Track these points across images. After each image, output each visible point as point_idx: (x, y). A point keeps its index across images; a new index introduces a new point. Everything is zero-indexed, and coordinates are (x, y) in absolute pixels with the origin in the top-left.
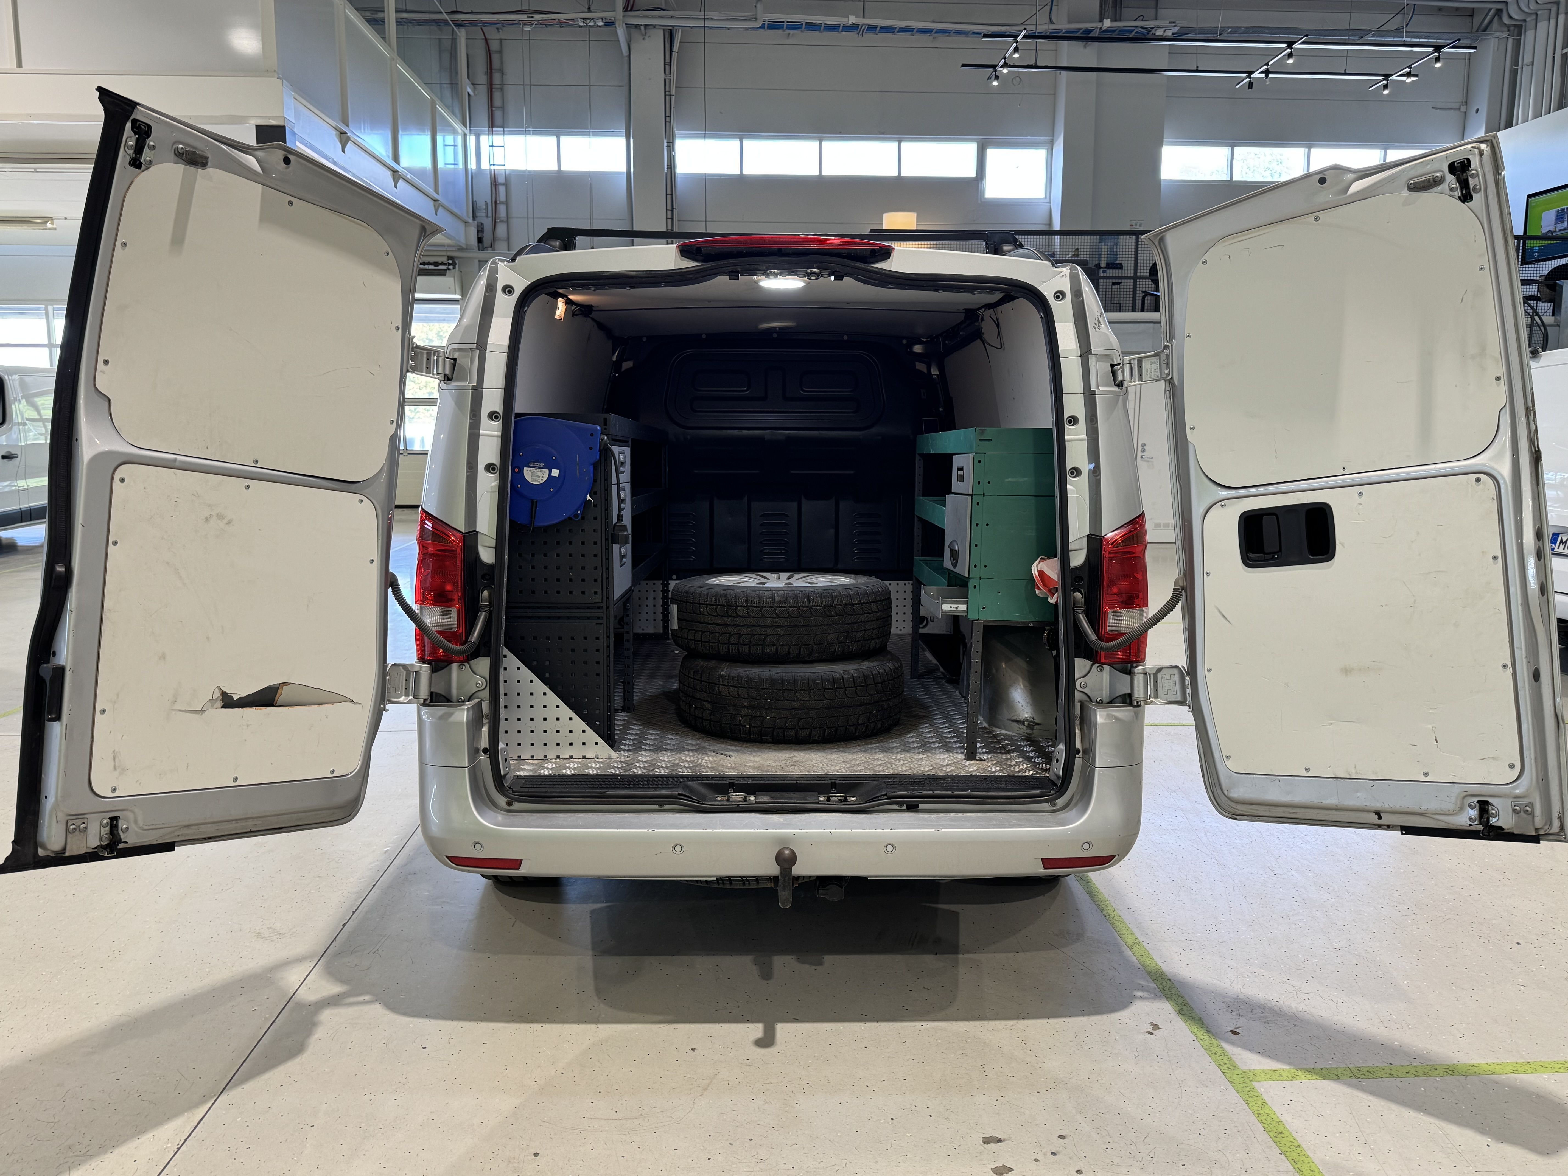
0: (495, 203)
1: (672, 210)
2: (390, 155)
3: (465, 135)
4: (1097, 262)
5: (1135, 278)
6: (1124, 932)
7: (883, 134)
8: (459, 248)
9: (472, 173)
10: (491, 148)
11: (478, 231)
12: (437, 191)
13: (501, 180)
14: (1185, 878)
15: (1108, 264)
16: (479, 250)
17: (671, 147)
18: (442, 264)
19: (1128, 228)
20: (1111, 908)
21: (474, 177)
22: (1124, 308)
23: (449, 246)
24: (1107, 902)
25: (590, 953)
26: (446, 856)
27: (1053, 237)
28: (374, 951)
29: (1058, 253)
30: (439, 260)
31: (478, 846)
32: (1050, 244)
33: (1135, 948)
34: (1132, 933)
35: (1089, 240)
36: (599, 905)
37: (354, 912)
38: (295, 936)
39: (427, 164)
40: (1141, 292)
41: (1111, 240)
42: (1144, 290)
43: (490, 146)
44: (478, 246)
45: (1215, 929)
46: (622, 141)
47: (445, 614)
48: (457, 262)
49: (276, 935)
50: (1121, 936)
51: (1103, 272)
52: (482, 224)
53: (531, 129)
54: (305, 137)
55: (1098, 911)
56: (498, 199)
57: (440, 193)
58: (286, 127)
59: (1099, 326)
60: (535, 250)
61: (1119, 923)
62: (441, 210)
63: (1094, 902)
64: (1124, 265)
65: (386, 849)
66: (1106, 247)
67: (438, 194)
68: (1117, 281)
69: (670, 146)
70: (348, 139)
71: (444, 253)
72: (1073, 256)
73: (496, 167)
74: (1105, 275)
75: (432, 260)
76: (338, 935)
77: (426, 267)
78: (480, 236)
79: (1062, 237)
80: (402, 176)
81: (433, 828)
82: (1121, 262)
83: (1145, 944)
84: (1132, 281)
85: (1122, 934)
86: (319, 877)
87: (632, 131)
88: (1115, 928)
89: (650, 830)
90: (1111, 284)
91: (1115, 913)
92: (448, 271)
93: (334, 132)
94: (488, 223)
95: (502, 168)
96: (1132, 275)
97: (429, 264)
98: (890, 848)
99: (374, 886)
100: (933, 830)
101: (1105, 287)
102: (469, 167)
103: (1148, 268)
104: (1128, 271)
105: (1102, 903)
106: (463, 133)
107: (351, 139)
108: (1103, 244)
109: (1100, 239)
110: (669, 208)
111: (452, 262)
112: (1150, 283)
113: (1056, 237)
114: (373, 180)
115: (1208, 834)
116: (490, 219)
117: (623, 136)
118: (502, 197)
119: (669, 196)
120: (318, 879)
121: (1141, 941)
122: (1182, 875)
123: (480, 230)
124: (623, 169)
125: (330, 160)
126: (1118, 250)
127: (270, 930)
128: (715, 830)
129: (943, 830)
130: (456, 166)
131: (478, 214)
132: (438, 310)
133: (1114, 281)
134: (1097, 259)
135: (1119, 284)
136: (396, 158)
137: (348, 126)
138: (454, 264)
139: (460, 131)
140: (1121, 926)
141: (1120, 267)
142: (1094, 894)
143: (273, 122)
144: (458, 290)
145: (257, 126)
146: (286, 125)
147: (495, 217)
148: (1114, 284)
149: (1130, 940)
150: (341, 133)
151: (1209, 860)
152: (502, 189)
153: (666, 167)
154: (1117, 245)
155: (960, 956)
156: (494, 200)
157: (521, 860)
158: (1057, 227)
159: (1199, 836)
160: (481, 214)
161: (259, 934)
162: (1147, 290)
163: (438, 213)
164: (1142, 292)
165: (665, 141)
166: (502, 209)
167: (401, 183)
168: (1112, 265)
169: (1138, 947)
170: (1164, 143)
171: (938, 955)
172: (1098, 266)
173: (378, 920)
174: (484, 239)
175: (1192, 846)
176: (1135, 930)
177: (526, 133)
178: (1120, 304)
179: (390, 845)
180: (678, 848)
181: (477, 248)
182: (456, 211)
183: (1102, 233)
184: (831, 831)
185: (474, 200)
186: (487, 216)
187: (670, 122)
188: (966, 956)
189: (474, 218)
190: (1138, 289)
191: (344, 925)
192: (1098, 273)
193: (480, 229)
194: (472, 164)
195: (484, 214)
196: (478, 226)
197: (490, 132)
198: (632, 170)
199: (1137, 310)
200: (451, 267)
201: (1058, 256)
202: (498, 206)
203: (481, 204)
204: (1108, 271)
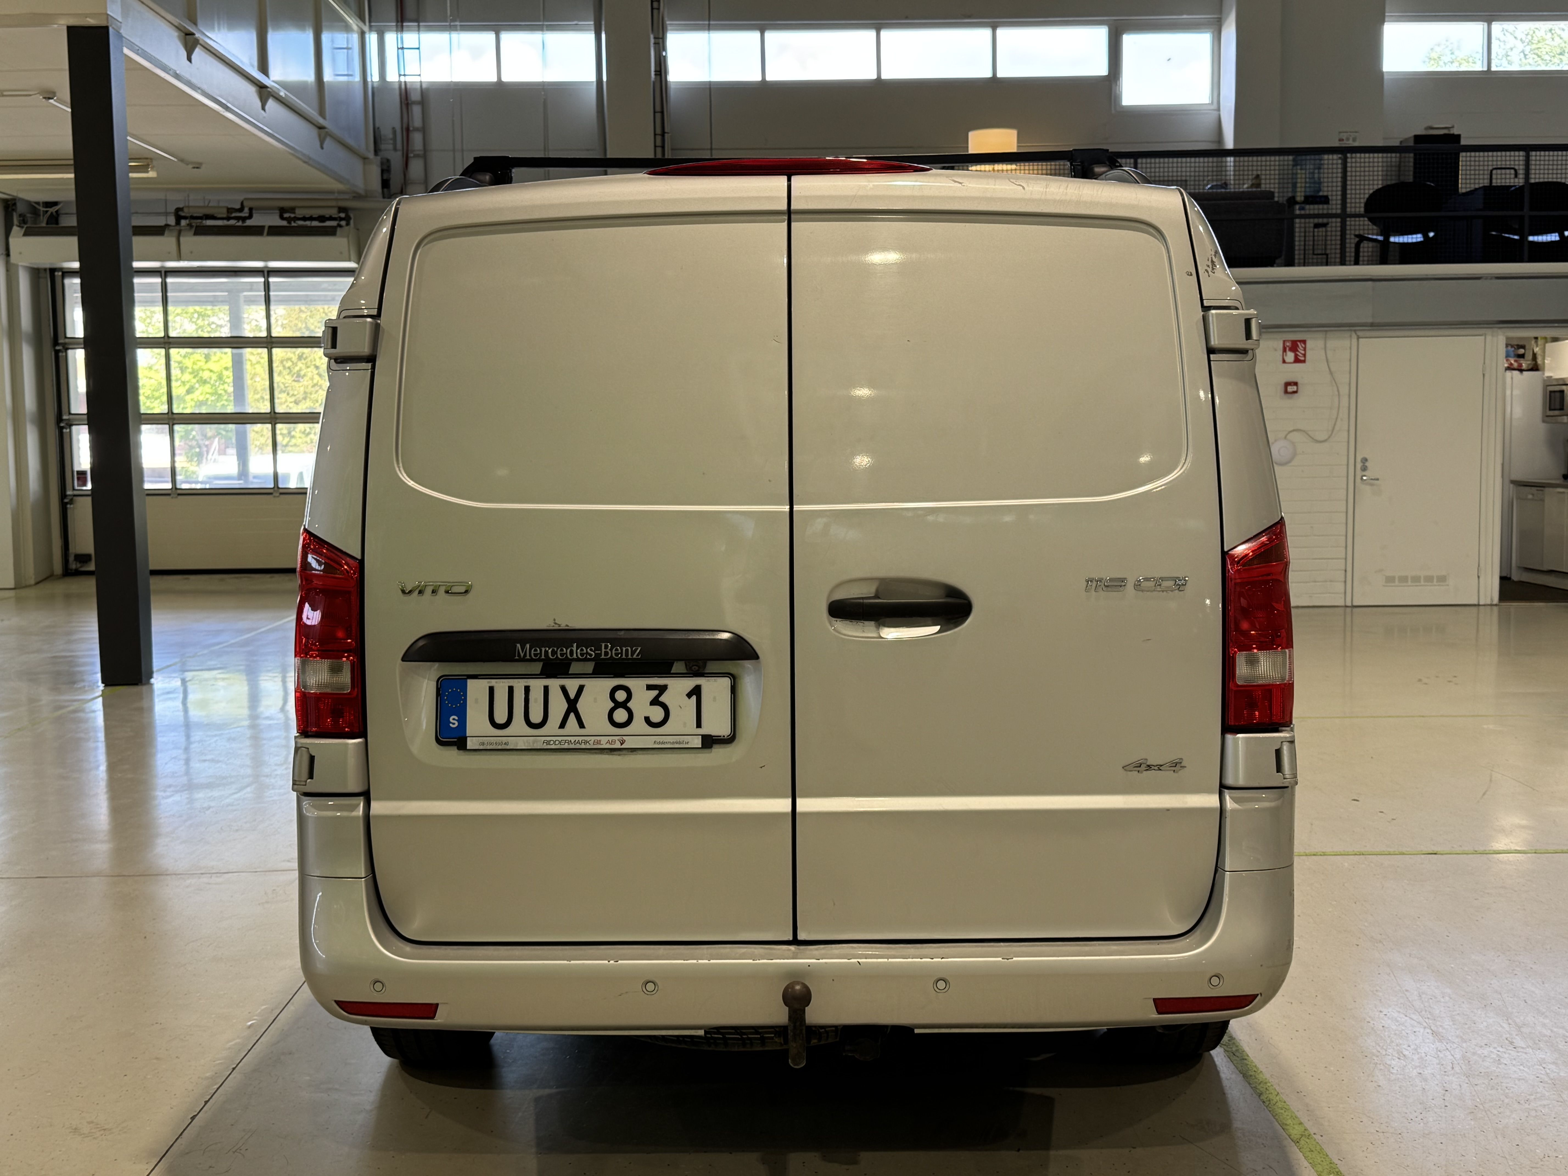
0: (407, 130)
1: (663, 134)
2: (256, 63)
3: (362, 34)
4: (1290, 195)
5: (1344, 216)
6: (1289, 1122)
7: (969, 17)
8: (354, 195)
9: (373, 88)
10: (400, 51)
11: (383, 171)
12: (322, 113)
13: (415, 97)
14: (1384, 1053)
15: (1306, 197)
16: (384, 197)
17: (660, 44)
18: (331, 218)
19: (1337, 144)
20: (1272, 1091)
21: (376, 94)
22: (1333, 260)
23: (340, 192)
24: (1269, 1084)
25: (534, 1150)
26: (336, 1001)
27: (1224, 159)
28: (234, 1150)
29: (1232, 182)
30: (327, 212)
31: (378, 986)
32: (1222, 169)
33: (1302, 1142)
34: (1301, 1123)
35: (1277, 163)
36: (547, 1091)
37: (206, 1102)
38: (125, 1132)
39: (310, 77)
40: (1353, 237)
41: (1309, 163)
42: (1357, 233)
43: (398, 48)
44: (383, 192)
45: (1420, 1117)
46: (591, 37)
47: (335, 670)
48: (352, 215)
49: (99, 1131)
50: (1285, 1127)
51: (1300, 209)
52: (388, 161)
53: (458, 23)
54: (136, 41)
55: (1254, 1095)
56: (411, 124)
57: (327, 117)
58: (111, 29)
59: (1213, 269)
60: (456, 185)
61: (1283, 1111)
62: (328, 142)
63: (1250, 1084)
64: (1330, 197)
65: (249, 1023)
66: (1303, 172)
67: (324, 118)
68: (1320, 221)
69: (658, 44)
70: (196, 42)
71: (333, 203)
72: (1252, 186)
73: (408, 79)
74: (1303, 212)
75: (316, 213)
76: (184, 1130)
77: (308, 223)
78: (385, 178)
79: (1237, 159)
80: (273, 93)
81: (318, 966)
82: (1325, 194)
83: (1317, 1137)
84: (1339, 220)
85: (1286, 1124)
86: (157, 1059)
87: (603, 23)
88: (1277, 1117)
89: (612, 962)
90: (1312, 225)
91: (1278, 1098)
92: (339, 229)
93: (175, 34)
94: (396, 159)
95: (417, 79)
96: (1339, 211)
97: (311, 219)
98: (941, 985)
99: (234, 1069)
100: (1000, 959)
101: (1303, 230)
102: (369, 80)
103: (1362, 201)
104: (1335, 207)
105: (1261, 1085)
106: (360, 31)
107: (201, 42)
108: (1299, 167)
109: (1294, 160)
110: (659, 131)
111: (345, 215)
112: (1366, 223)
113: (1228, 159)
114: (230, 100)
115: (1424, 996)
116: (399, 153)
117: (590, 30)
118: (417, 121)
119: (658, 116)
120: (155, 1061)
121: (1312, 1133)
122: (1379, 1050)
123: (385, 169)
124: (593, 78)
125: (171, 72)
126: (1322, 175)
127: (91, 1125)
128: (700, 961)
129: (1014, 959)
130: (351, 79)
131: (383, 147)
132: (325, 286)
133: (1316, 221)
134: (1290, 190)
135: (1325, 225)
136: (264, 67)
137: (195, 24)
138: (348, 219)
139: (355, 27)
140: (1286, 1113)
141: (1325, 200)
142: (1251, 1073)
143: (92, 22)
144: (353, 255)
145: (70, 29)
146: (109, 25)
147: (407, 150)
148: (1317, 226)
149: (1295, 1131)
150: (187, 34)
151: (1422, 1030)
152: (416, 110)
153: (653, 73)
154: (1319, 168)
155: (1052, 1153)
156: (405, 126)
157: (437, 1005)
158: (1229, 143)
159: (1410, 999)
160: (387, 146)
161: (76, 1130)
162: (1361, 232)
163: (325, 146)
164: (1356, 236)
165: (652, 36)
166: (417, 139)
167: (271, 103)
168: (1311, 199)
169: (1308, 1140)
170: (1386, 19)
171: (1021, 1151)
172: (1292, 201)
173: (239, 1111)
174: (392, 183)
175: (1399, 1012)
176: (1304, 1119)
177: (451, 28)
178: (1327, 255)
179: (255, 1018)
180: (650, 987)
181: (381, 196)
182: (351, 142)
183: (1298, 153)
184: (859, 960)
185: (377, 125)
186: (395, 149)
187: (658, 9)
188: (1061, 1152)
189: (377, 151)
190: (1348, 232)
191: (193, 1118)
192: (1293, 210)
193: (385, 167)
194: (374, 76)
195: (391, 147)
196: (382, 164)
197: (399, 28)
198: (605, 79)
199: (1347, 263)
200: (343, 223)
201: (1232, 187)
202: (411, 135)
203: (386, 132)
204: (1307, 207)
